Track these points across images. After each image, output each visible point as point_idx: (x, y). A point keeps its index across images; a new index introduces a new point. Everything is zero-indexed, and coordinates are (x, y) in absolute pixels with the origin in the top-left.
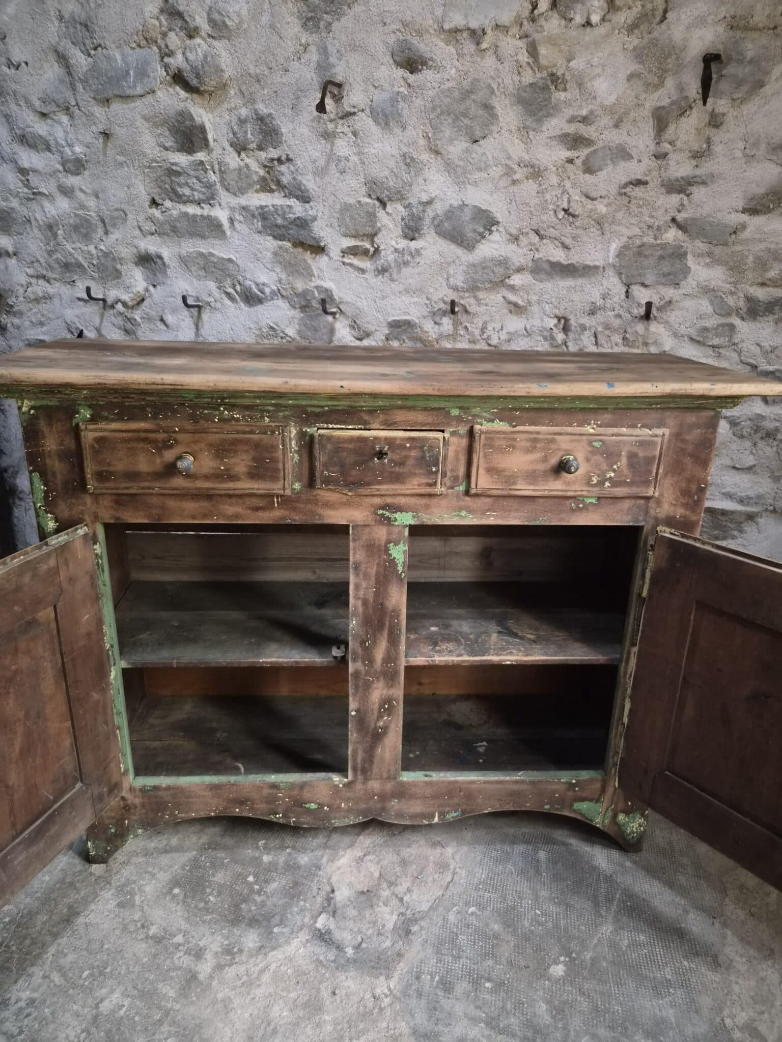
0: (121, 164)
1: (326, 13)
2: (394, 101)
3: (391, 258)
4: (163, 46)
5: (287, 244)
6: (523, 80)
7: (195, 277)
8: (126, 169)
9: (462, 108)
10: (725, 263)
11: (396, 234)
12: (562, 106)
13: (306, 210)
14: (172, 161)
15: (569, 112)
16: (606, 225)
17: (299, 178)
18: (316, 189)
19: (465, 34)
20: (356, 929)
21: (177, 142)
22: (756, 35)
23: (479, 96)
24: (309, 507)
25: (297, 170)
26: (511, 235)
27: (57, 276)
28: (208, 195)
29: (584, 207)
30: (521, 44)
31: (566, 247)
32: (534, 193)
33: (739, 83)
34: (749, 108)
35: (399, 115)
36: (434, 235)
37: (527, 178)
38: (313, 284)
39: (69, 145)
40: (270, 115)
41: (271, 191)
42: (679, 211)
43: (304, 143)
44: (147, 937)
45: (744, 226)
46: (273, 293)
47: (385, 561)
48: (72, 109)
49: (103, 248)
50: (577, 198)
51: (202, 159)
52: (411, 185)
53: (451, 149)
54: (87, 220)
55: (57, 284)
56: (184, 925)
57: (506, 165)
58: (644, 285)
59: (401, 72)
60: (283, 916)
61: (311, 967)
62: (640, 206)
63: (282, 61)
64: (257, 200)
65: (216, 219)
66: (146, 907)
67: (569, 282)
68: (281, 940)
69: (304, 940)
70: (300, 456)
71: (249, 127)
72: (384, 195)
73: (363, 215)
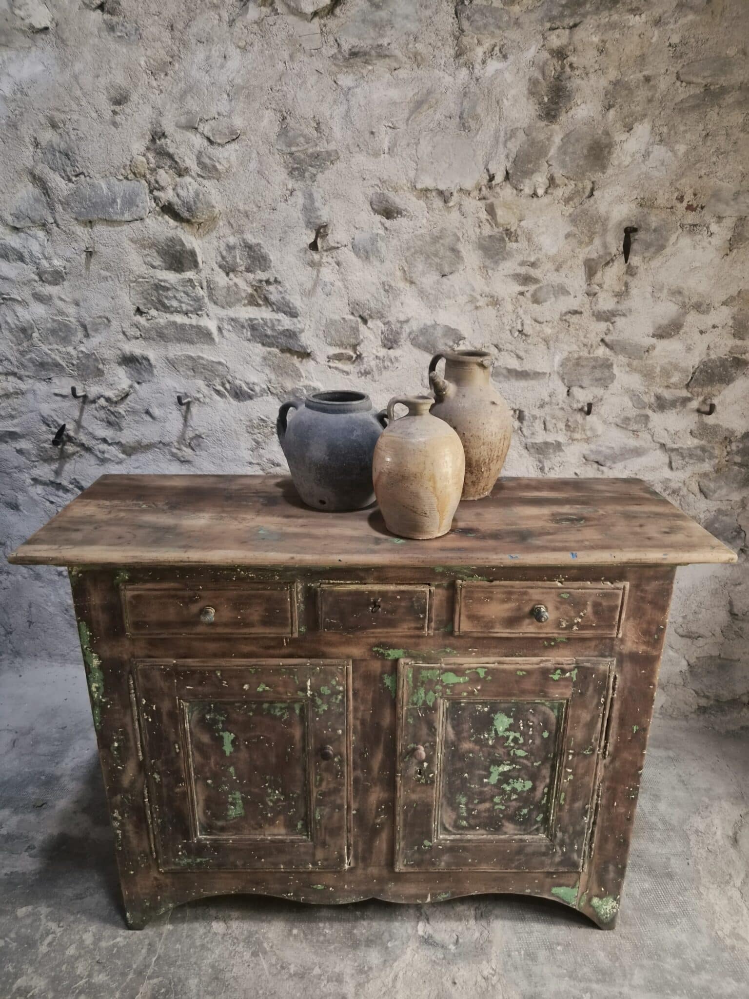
0: (106, 279)
1: (311, 166)
2: (374, 240)
3: (373, 363)
4: (153, 181)
5: (275, 350)
6: (483, 232)
7: (183, 376)
8: (111, 282)
9: (433, 249)
10: (641, 372)
11: (377, 344)
12: (515, 253)
13: (294, 323)
14: (161, 278)
15: (520, 258)
16: (551, 342)
17: (287, 297)
18: (304, 307)
19: (434, 194)
20: (449, 929)
21: (165, 262)
22: (658, 212)
23: (447, 241)
25: (285, 291)
27: (31, 374)
28: (196, 306)
29: (533, 328)
30: (481, 204)
31: (519, 357)
32: (494, 317)
33: (648, 246)
34: (655, 263)
35: (378, 251)
36: (411, 346)
37: (487, 305)
38: (301, 384)
39: (46, 258)
40: (259, 244)
41: (258, 305)
42: (606, 334)
43: (291, 269)
44: (291, 976)
45: (654, 347)
46: (263, 391)
48: (49, 225)
49: (84, 349)
50: (528, 322)
51: (192, 277)
52: (389, 307)
53: (424, 280)
54: (66, 325)
55: (31, 381)
56: (317, 960)
57: (472, 295)
58: (581, 387)
59: (378, 218)
60: (390, 931)
61: (429, 967)
62: (577, 330)
63: (270, 201)
64: (245, 313)
65: (207, 329)
66: (277, 952)
67: (523, 383)
68: (398, 952)
69: (415, 947)
71: (238, 253)
72: (365, 314)
73: (347, 329)
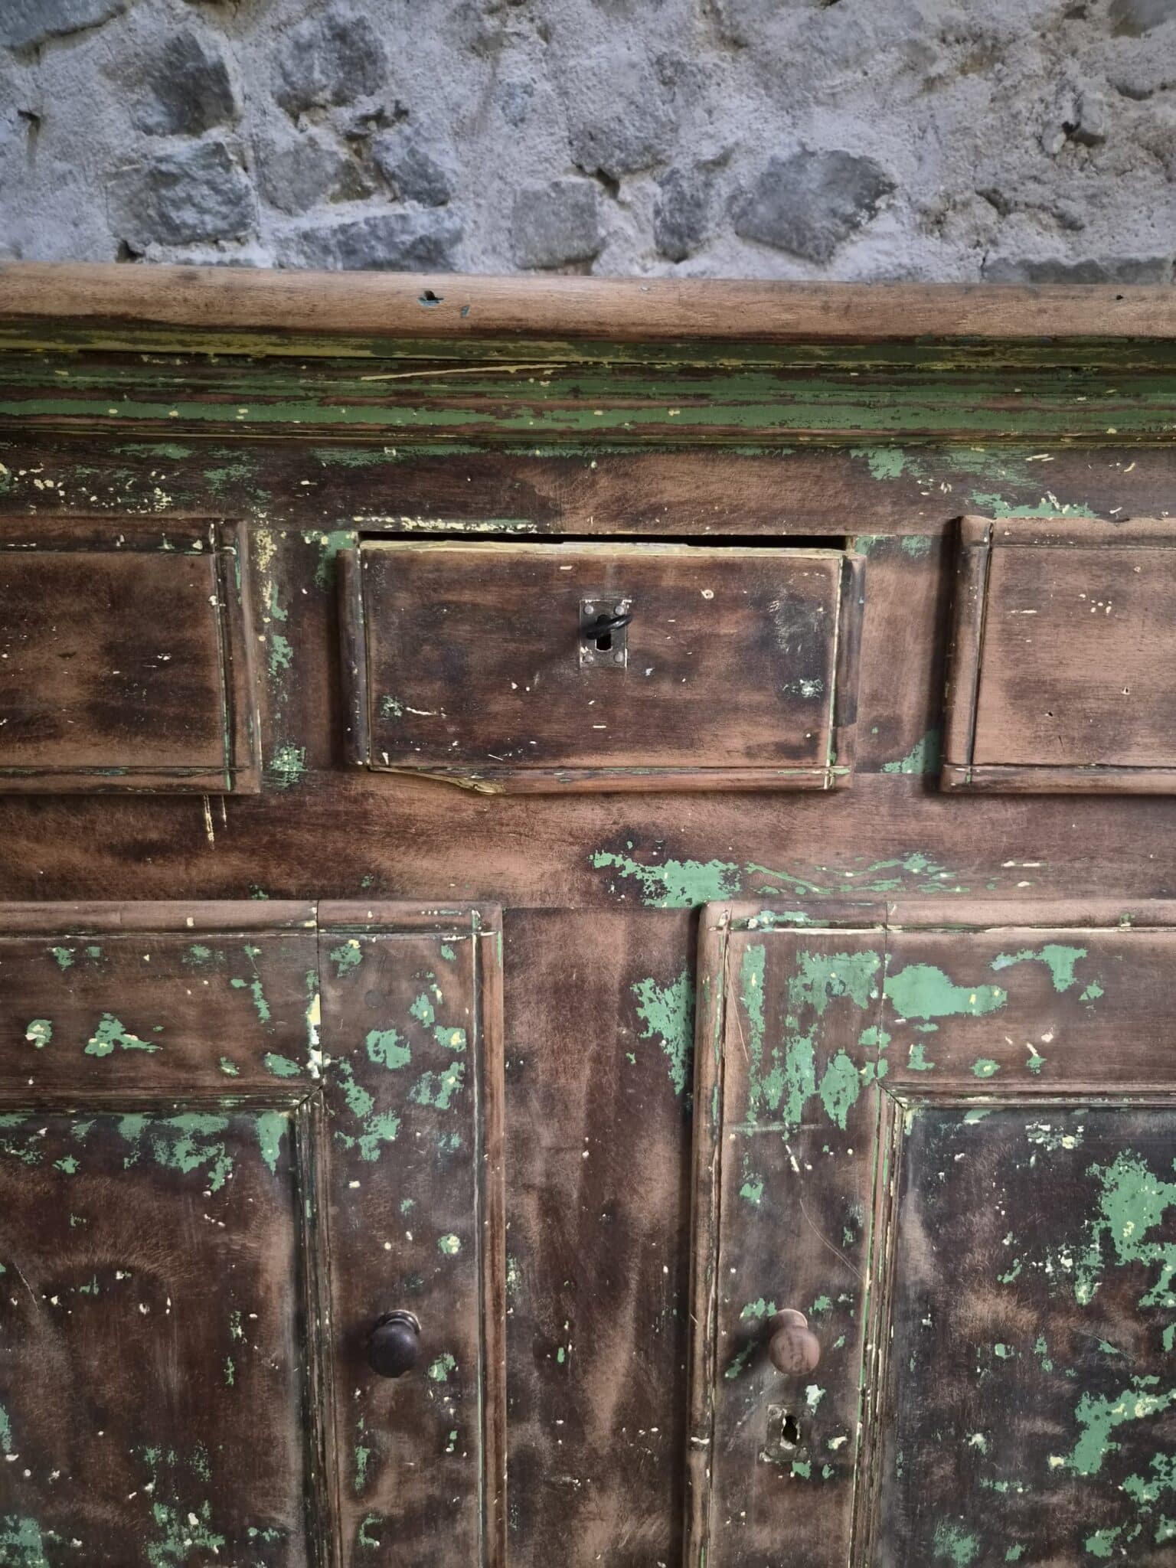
0: (63, 179)
8: (72, 186)
11: (642, 250)
13: (438, 221)
14: (161, 153)
17: (423, 149)
18: (459, 167)
21: (170, 114)
24: (337, 840)
25: (417, 133)
26: (925, 212)
28: (233, 218)
29: (1116, 115)
31: (1069, 225)
32: (984, 102)
36: (732, 238)
37: (965, 70)
40: (360, 23)
41: (365, 194)
43: (432, 70)
47: (622, 1047)
50: (1099, 96)
51: (221, 140)
52: (675, 129)
53: (773, 28)
57: (913, 43)
64: (334, 215)
70: (295, 642)
71: (316, 57)
72: (613, 162)
73: (565, 213)
